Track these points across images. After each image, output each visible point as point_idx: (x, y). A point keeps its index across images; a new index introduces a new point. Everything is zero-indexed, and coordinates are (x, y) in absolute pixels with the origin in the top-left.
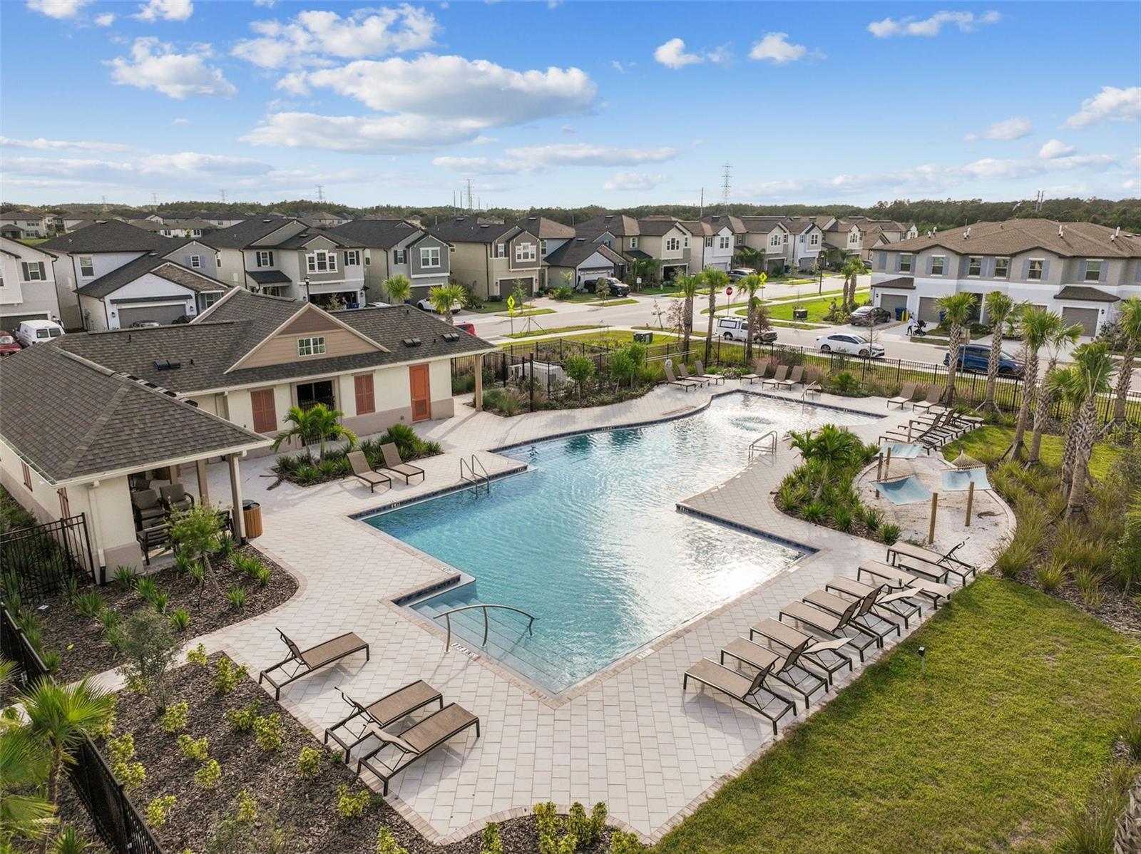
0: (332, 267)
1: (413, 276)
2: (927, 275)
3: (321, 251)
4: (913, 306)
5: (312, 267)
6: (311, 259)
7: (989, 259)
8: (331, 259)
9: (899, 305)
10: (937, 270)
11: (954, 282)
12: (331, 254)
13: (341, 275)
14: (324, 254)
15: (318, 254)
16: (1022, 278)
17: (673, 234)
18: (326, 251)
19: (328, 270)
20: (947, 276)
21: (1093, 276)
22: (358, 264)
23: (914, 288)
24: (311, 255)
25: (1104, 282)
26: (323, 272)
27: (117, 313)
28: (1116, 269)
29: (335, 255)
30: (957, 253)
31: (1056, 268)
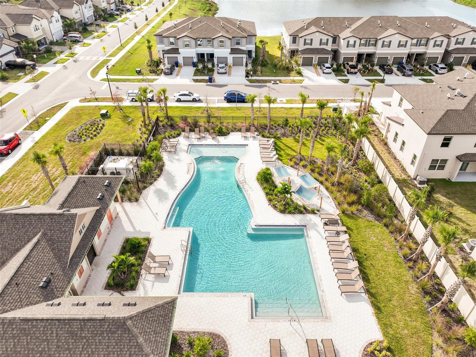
2: (183, 48)
4: (181, 61)
7: (204, 39)
9: (176, 60)
10: (187, 46)
11: (194, 50)
16: (218, 47)
17: (34, 22)
20: (191, 48)
21: (238, 44)
23: (180, 54)
25: (242, 46)
28: (244, 41)
30: (194, 39)
31: (228, 42)
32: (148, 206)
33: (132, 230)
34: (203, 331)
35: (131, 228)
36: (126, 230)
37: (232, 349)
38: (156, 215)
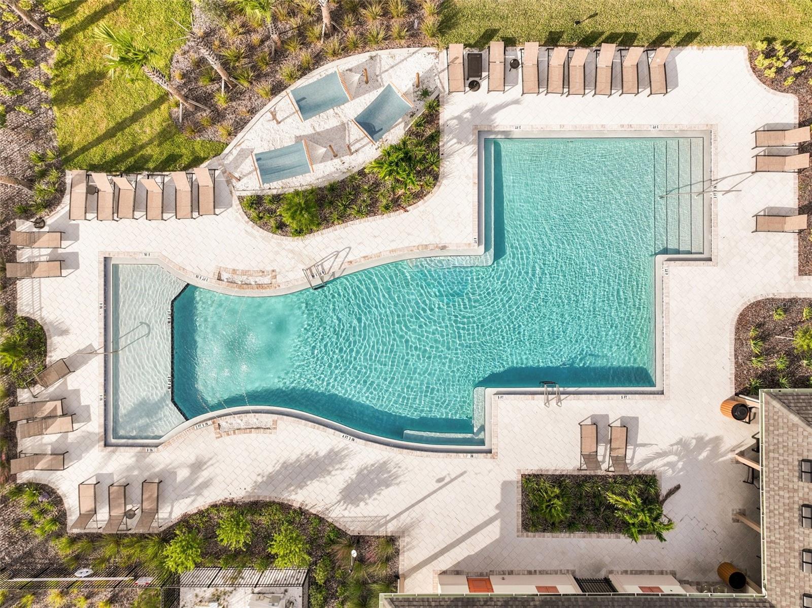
32: (413, 506)
33: (497, 523)
34: (734, 342)
35: (490, 527)
36: (498, 537)
37: (764, 293)
38: (447, 480)
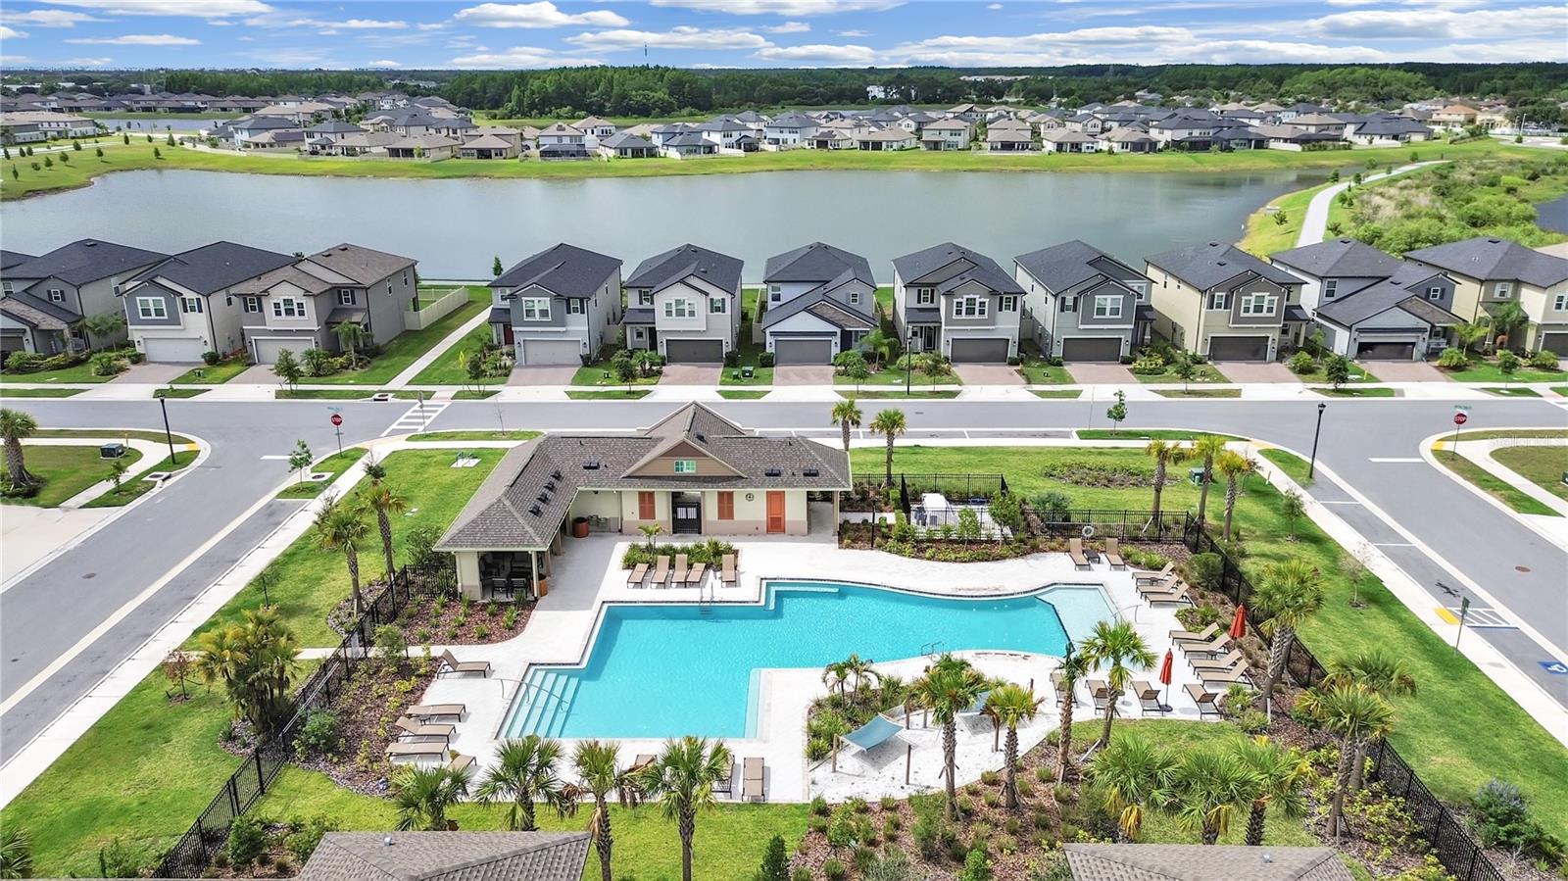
0: (982, 312)
1: (1081, 327)
3: (972, 296)
5: (959, 312)
6: (959, 304)
8: (982, 304)
12: (982, 300)
13: (992, 321)
14: (975, 299)
15: (967, 300)
18: (977, 296)
19: (977, 316)
22: (1014, 310)
24: (960, 300)
26: (971, 317)
27: (773, 343)
29: (987, 300)
